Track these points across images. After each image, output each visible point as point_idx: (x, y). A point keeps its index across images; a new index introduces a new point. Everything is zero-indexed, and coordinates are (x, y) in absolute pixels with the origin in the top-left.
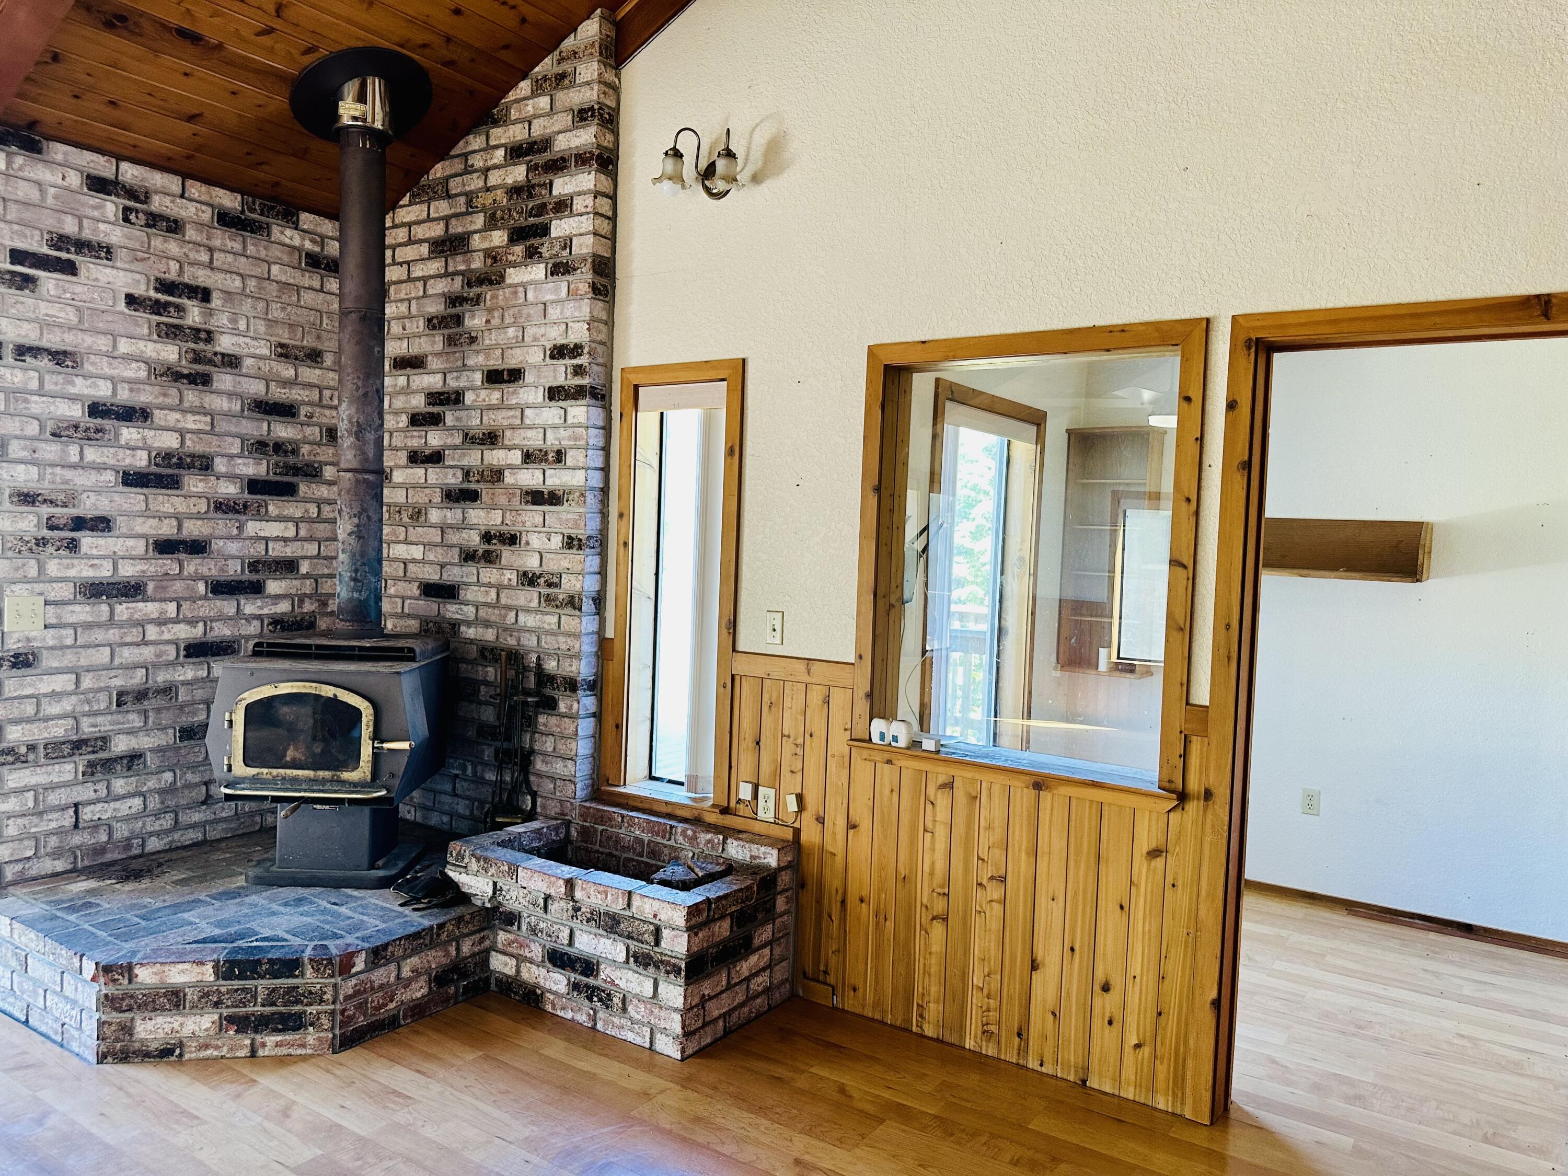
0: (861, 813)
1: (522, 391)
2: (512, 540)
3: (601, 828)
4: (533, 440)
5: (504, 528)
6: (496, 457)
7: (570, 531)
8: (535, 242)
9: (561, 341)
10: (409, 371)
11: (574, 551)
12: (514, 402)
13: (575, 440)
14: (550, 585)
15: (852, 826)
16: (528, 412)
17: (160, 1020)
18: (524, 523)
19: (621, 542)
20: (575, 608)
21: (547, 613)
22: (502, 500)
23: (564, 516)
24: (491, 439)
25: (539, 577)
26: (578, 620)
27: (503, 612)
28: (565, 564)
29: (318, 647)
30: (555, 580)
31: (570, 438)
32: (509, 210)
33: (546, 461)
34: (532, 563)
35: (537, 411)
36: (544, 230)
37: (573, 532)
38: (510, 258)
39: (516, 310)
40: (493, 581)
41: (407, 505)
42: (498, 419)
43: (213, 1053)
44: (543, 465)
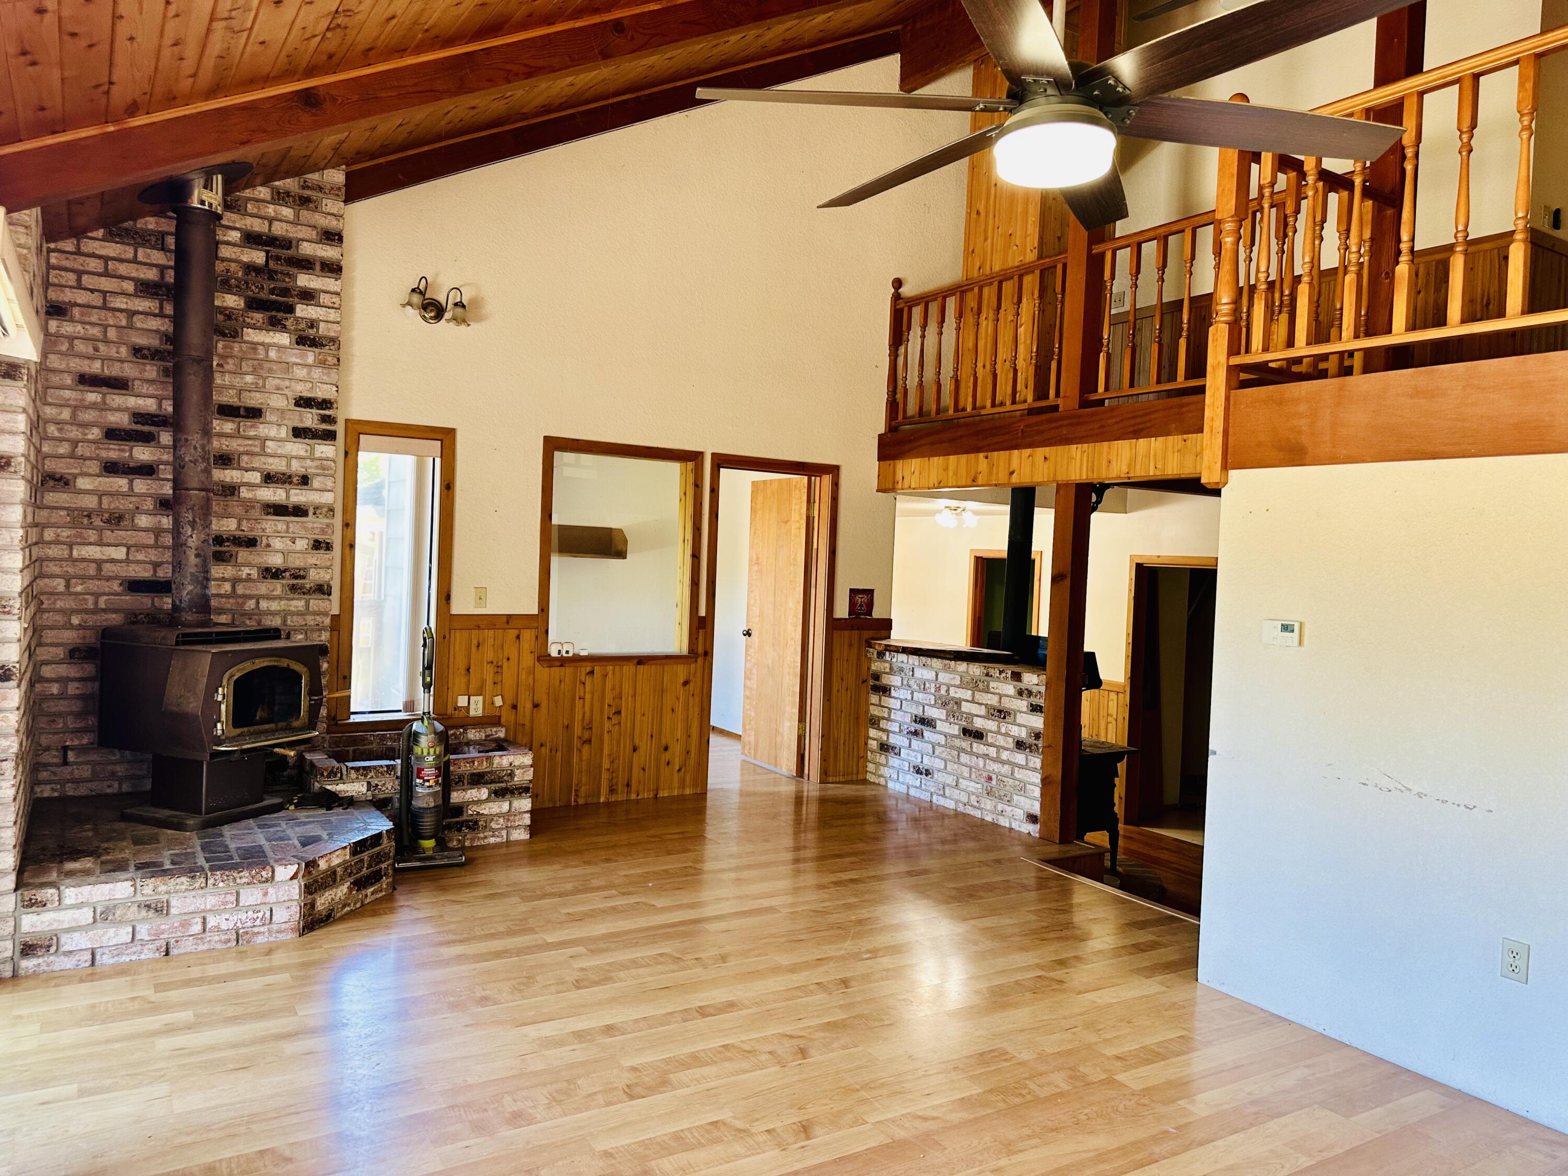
0: (541, 697)
1: (261, 426)
2: (251, 543)
3: (351, 749)
4: (277, 466)
5: (238, 533)
6: (230, 475)
7: (316, 537)
8: (280, 315)
9: (306, 394)
11: (322, 551)
12: (252, 433)
13: (324, 469)
14: (296, 577)
15: (536, 706)
16: (268, 443)
17: (327, 894)
18: (263, 530)
19: (347, 543)
20: (324, 594)
21: (293, 599)
22: (239, 510)
23: (310, 525)
24: (225, 460)
25: (285, 571)
26: (328, 602)
27: (240, 601)
28: (312, 560)
29: (217, 634)
30: (302, 573)
31: (317, 468)
32: (247, 283)
33: (290, 483)
34: (276, 561)
35: (280, 444)
36: (291, 310)
37: (320, 537)
38: (248, 320)
39: (256, 363)
40: (226, 576)
41: (100, 511)
42: (234, 445)
43: (347, 909)
44: (287, 486)
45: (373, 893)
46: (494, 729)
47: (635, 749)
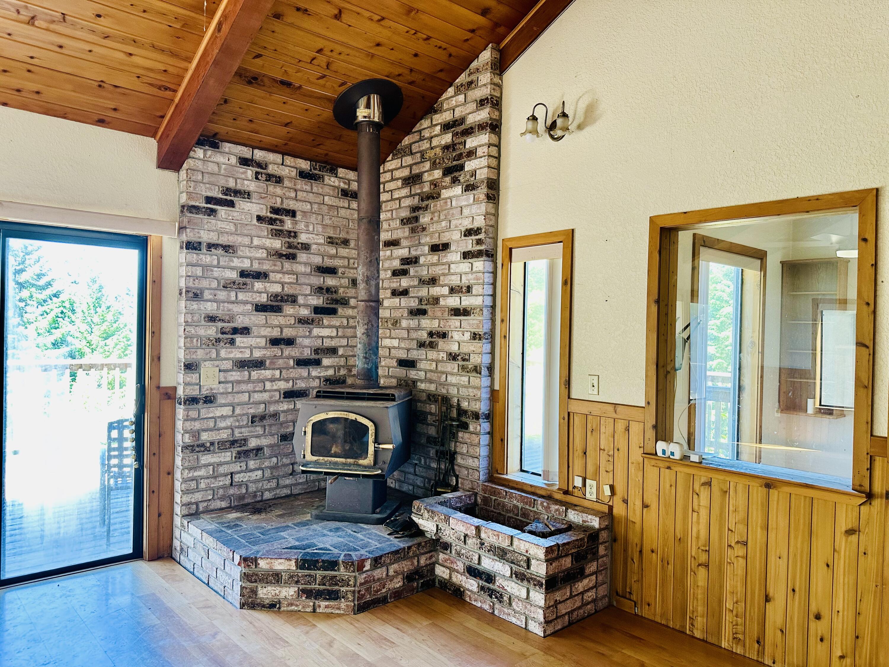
0: (651, 498)
1: (449, 255)
2: (444, 335)
3: (494, 498)
4: (455, 281)
5: (439, 329)
6: (435, 291)
7: (475, 330)
8: (456, 174)
9: (470, 227)
10: (392, 247)
11: (477, 341)
12: (445, 261)
13: (477, 280)
14: (464, 360)
15: (645, 506)
16: (452, 266)
17: (269, 588)
18: (450, 326)
19: (503, 336)
20: (477, 373)
21: (462, 376)
22: (439, 314)
23: (471, 322)
24: (433, 281)
25: (458, 356)
26: (479, 380)
27: (439, 375)
28: (472, 348)
29: (347, 393)
30: (467, 357)
31: (474, 279)
32: (443, 158)
33: (462, 292)
34: (454, 348)
35: (457, 265)
36: (461, 168)
37: (476, 331)
38: (443, 184)
39: (446, 212)
40: (434, 358)
41: (390, 318)
42: (437, 271)
43: (293, 608)
44: (460, 294)
45: (326, 607)
46: (590, 517)
47: (767, 599)
